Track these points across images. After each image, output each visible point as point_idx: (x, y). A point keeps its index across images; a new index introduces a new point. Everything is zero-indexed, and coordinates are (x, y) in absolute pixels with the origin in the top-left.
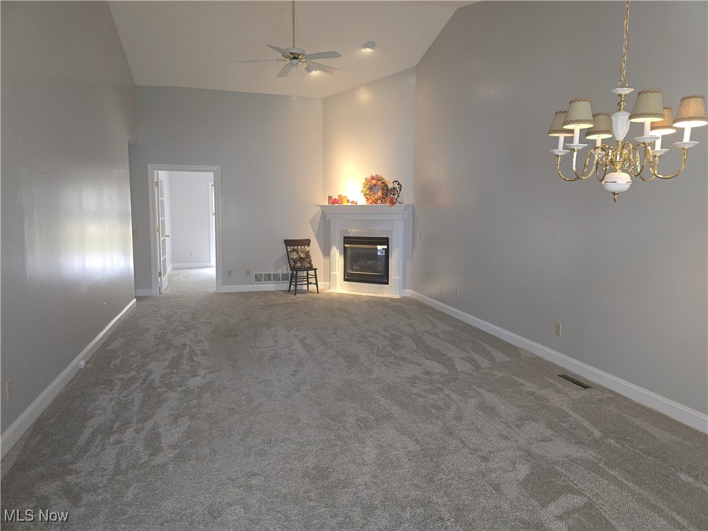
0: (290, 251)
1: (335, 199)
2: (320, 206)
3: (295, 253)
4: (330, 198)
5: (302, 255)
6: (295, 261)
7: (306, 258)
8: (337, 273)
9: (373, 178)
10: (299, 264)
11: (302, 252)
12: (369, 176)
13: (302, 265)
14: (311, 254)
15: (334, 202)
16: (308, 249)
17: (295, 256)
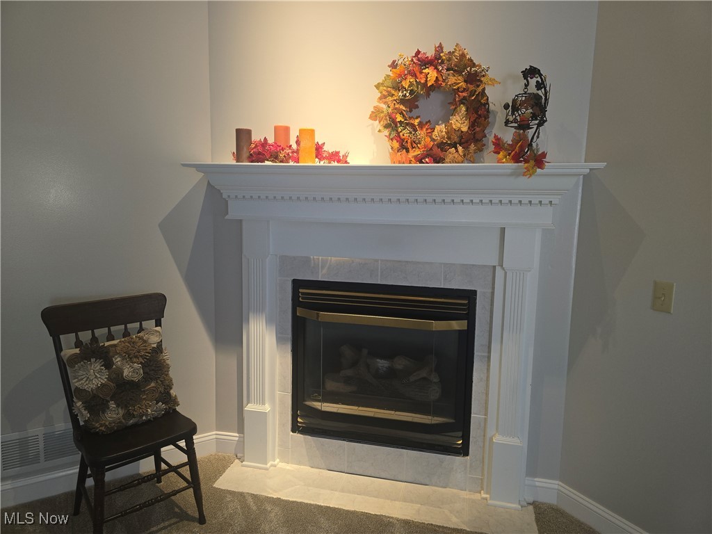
0: (74, 360)
1: (265, 143)
2: (200, 168)
3: (96, 366)
4: (243, 135)
5: (130, 371)
6: (96, 403)
7: (147, 378)
8: (267, 408)
9: (423, 62)
10: (113, 414)
11: (129, 357)
12: (406, 54)
13: (129, 415)
14: (170, 356)
15: (262, 153)
16: (154, 340)
17: (92, 377)
